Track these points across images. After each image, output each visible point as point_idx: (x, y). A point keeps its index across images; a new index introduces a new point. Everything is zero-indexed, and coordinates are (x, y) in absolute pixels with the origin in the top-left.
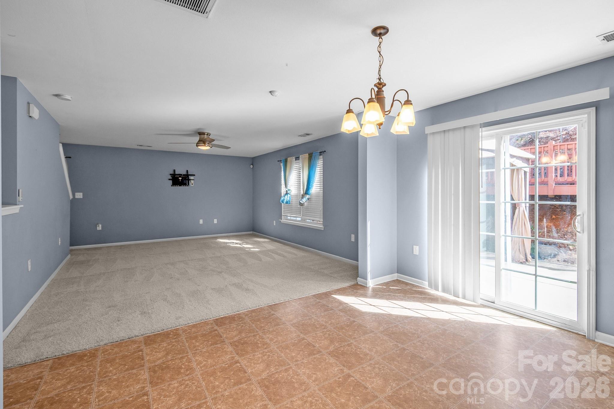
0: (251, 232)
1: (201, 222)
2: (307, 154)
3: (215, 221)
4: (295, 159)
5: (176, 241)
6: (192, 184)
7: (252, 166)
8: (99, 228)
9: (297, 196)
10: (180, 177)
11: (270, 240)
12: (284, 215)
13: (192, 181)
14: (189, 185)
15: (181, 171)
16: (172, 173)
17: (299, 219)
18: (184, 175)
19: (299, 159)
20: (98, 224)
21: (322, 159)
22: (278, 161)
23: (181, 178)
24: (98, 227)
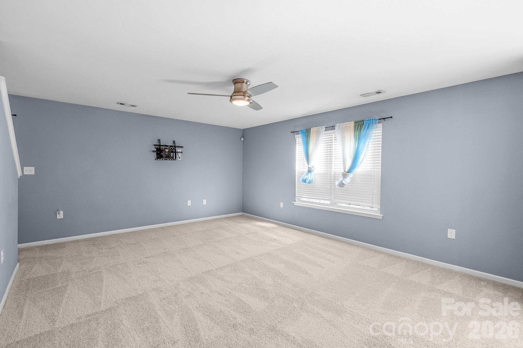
0: (241, 213)
1: (189, 203)
2: (353, 122)
3: (205, 202)
4: (324, 129)
5: (162, 228)
6: (179, 158)
7: (242, 139)
8: (60, 215)
9: (325, 174)
10: (166, 148)
11: (278, 226)
12: (297, 196)
13: (180, 155)
14: (176, 159)
15: (167, 141)
16: (156, 143)
17: (328, 202)
18: (170, 146)
19: (334, 129)
20: (58, 211)
21: (381, 129)
22: (291, 132)
23: (168, 150)
24: (58, 215)
